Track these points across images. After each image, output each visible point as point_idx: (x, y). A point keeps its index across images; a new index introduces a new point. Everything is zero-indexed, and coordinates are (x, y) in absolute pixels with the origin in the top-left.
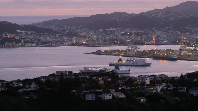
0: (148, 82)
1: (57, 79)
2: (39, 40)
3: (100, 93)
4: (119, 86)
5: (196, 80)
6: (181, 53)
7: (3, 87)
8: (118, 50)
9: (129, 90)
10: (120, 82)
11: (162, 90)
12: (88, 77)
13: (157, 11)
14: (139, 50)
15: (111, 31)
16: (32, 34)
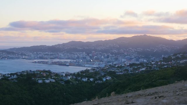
0: (64, 75)
1: (25, 73)
2: (8, 56)
3: (45, 80)
4: (52, 77)
5: (84, 74)
7: (1, 76)
8: (44, 62)
9: (56, 78)
10: (52, 75)
11: (70, 79)
12: (39, 72)
13: (59, 45)
14: (53, 61)
15: (40, 53)
16: (5, 54)
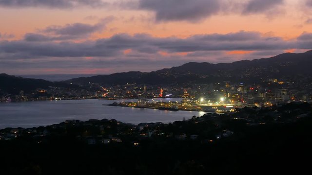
2: (67, 94)
3: (101, 138)
4: (117, 132)
6: (182, 105)
9: (125, 135)
10: (118, 129)
14: (148, 102)
16: (61, 89)
